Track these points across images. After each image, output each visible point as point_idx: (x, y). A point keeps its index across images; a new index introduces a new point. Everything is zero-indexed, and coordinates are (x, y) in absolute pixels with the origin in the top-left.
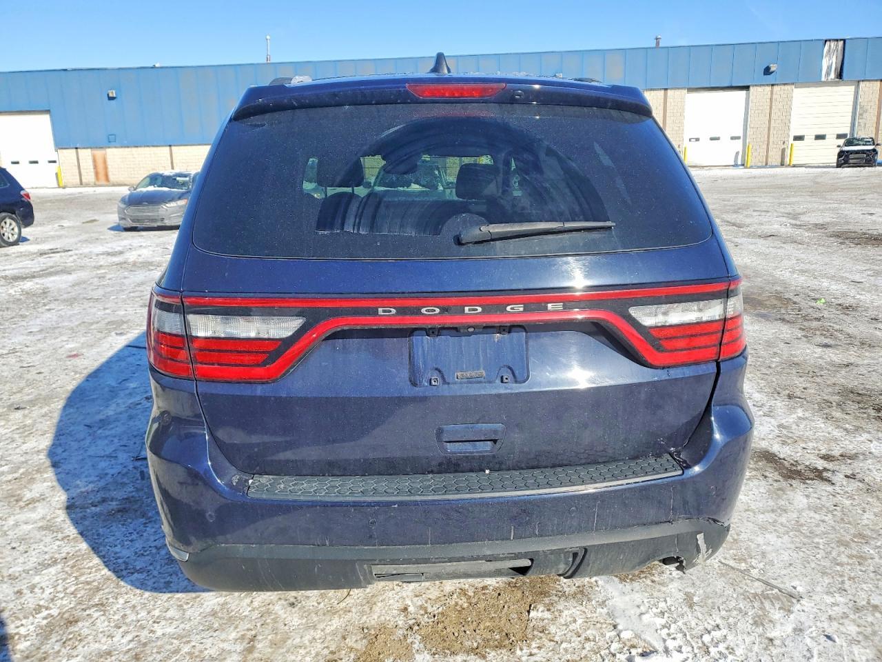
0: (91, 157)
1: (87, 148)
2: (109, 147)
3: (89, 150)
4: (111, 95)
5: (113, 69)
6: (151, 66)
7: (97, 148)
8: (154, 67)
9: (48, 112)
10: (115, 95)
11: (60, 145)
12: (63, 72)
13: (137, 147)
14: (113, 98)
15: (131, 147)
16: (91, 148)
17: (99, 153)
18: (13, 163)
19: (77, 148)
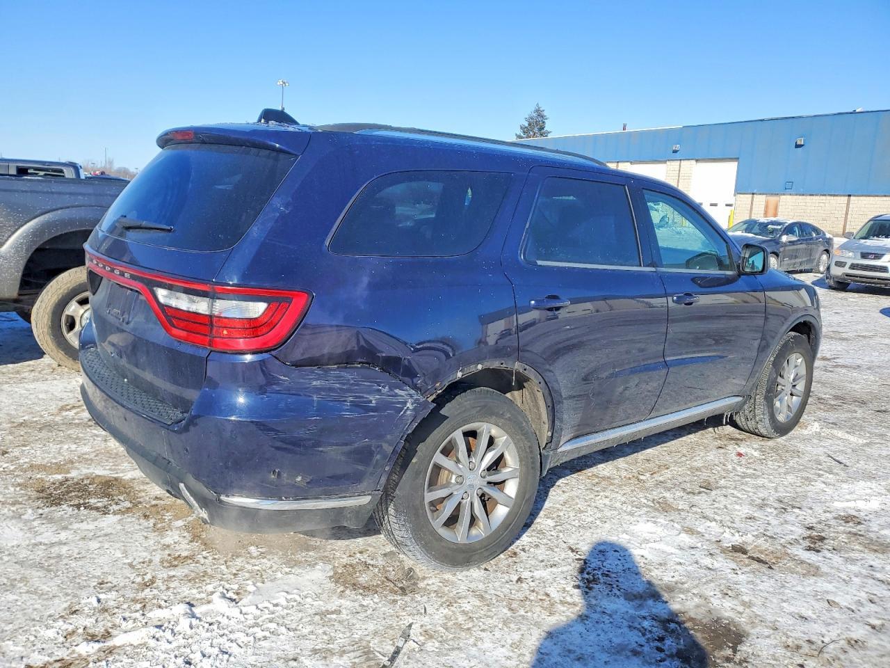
0: (764, 203)
1: (763, 194)
2: (784, 195)
3: (764, 196)
4: (798, 143)
5: (807, 117)
6: (851, 111)
7: (772, 194)
8: (854, 112)
9: (736, 159)
10: (802, 143)
11: (739, 190)
12: (760, 122)
13: (813, 195)
14: (801, 146)
15: (807, 195)
16: (766, 194)
17: (773, 199)
18: (712, 205)
19: (753, 194)
